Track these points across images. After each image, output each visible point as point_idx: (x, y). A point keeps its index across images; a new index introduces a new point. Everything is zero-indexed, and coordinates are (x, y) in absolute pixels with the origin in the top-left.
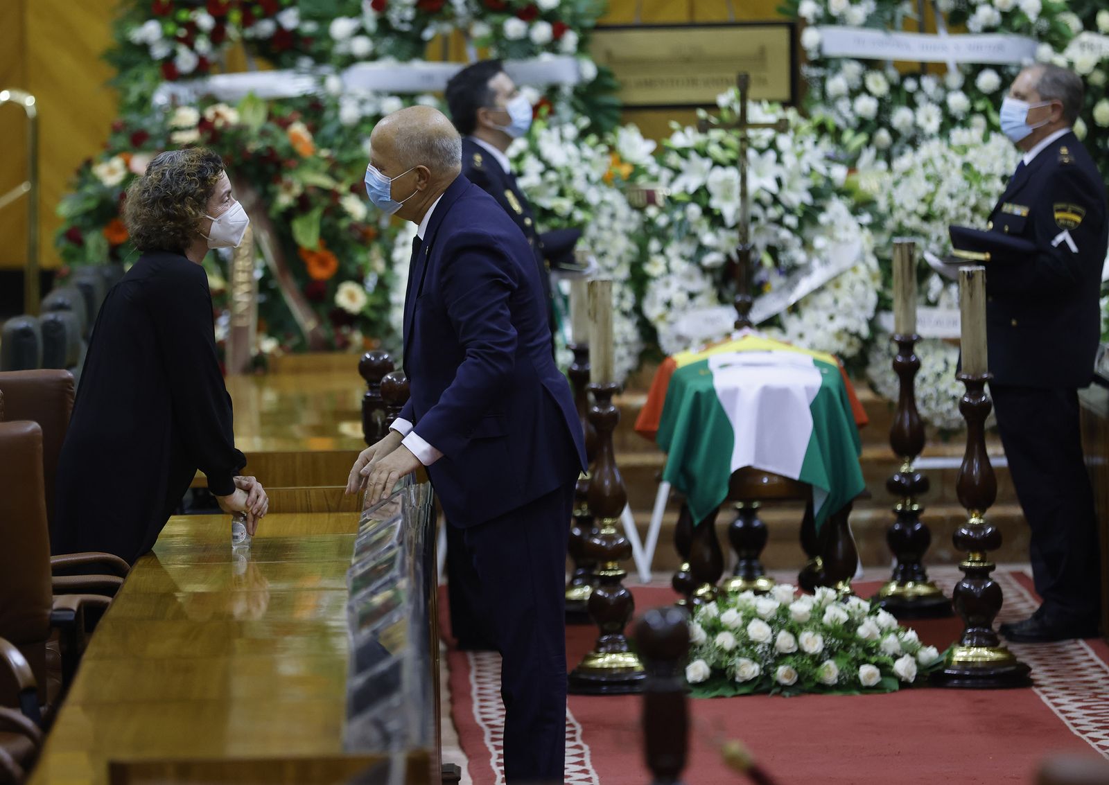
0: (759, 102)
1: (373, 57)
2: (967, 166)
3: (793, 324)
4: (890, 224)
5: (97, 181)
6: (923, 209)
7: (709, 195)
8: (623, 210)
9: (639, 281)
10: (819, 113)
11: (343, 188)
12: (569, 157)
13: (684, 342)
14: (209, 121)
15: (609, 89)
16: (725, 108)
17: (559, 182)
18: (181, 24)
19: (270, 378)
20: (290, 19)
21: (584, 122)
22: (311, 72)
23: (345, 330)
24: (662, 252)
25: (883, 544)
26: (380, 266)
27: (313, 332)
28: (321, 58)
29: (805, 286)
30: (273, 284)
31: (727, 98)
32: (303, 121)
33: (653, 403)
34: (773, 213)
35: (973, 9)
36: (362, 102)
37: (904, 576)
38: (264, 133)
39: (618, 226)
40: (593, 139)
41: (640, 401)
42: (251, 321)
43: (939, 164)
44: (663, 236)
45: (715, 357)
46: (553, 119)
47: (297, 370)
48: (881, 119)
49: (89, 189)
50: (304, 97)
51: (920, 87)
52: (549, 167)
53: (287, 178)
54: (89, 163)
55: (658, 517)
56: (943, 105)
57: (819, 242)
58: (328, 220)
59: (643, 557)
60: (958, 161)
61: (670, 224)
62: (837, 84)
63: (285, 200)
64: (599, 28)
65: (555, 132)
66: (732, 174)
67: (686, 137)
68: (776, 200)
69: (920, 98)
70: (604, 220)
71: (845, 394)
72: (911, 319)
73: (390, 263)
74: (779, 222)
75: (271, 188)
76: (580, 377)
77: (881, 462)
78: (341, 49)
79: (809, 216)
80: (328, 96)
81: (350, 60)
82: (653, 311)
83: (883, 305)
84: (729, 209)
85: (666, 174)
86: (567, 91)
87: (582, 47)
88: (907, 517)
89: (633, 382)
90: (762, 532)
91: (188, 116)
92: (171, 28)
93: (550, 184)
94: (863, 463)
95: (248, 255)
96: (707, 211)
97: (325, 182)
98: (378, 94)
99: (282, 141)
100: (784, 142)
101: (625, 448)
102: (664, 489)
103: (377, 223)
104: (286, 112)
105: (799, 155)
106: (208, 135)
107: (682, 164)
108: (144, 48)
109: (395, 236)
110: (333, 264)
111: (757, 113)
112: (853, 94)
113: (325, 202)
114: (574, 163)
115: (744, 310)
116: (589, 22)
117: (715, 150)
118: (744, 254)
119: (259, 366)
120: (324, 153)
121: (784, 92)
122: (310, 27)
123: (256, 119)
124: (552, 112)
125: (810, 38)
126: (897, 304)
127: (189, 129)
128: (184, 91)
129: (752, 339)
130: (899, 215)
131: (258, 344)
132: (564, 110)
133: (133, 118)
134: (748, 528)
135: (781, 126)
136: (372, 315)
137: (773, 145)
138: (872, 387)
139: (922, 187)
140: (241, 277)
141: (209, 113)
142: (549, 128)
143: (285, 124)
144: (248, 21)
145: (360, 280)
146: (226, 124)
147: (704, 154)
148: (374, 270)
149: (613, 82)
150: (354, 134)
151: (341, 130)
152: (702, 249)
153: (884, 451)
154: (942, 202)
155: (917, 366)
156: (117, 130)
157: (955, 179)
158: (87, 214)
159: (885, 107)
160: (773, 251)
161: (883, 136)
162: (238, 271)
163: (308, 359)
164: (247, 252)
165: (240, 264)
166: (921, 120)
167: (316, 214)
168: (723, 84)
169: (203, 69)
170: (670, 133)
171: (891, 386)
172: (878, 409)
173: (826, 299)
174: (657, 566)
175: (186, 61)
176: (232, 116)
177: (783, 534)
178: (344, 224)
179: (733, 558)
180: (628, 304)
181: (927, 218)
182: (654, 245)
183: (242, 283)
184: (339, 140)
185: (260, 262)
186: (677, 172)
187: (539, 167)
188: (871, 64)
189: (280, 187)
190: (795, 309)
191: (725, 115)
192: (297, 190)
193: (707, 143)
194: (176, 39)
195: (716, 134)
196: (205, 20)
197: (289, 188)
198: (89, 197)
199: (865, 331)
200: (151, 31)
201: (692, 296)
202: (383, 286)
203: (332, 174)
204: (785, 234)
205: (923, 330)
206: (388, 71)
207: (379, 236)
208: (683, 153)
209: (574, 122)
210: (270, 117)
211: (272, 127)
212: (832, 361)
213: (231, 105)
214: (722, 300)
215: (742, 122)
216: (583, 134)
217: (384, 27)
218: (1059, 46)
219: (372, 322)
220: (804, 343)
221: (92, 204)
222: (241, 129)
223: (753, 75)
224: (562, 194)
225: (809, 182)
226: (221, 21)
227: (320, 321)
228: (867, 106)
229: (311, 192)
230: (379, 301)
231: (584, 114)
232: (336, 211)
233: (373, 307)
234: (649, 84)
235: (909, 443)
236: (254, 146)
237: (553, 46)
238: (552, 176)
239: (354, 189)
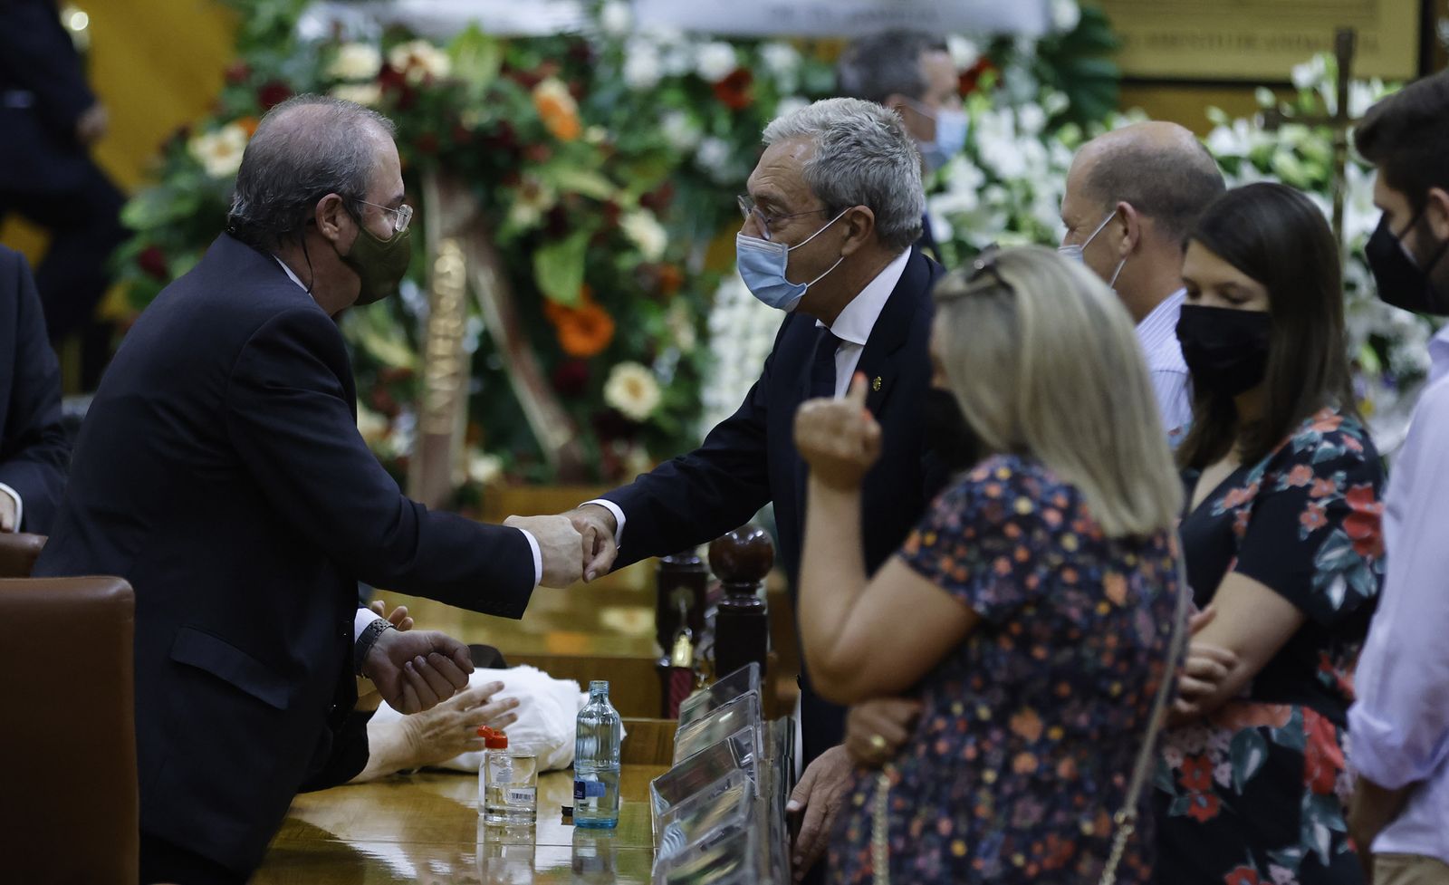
0: (1367, 81)
5: (197, 167)
11: (627, 199)
12: (1029, 163)
14: (397, 71)
15: (1101, 48)
16: (1307, 89)
17: (1008, 205)
21: (1058, 102)
23: (619, 449)
26: (686, 338)
27: (564, 451)
30: (496, 362)
31: (1312, 71)
32: (563, 77)
36: (665, 50)
38: (492, 97)
40: (1070, 133)
42: (455, 425)
46: (999, 95)
49: (184, 181)
50: (565, 35)
52: (991, 178)
53: (532, 176)
54: (183, 135)
58: (599, 254)
63: (524, 215)
65: (1006, 119)
67: (1236, 137)
73: (704, 334)
75: (503, 193)
80: (604, 35)
86: (1025, 47)
91: (362, 60)
93: (993, 208)
95: (456, 309)
97: (595, 186)
98: (694, 36)
99: (523, 112)
103: (683, 262)
104: (531, 62)
106: (394, 96)
109: (715, 287)
110: (605, 328)
111: (1363, 100)
113: (595, 222)
114: (1037, 175)
117: (1285, 161)
119: (465, 504)
120: (596, 135)
121: (1407, 66)
123: (479, 72)
124: (1000, 84)
127: (362, 82)
128: (355, 17)
131: (465, 465)
132: (1019, 81)
133: (265, 59)
136: (668, 424)
140: (440, 347)
141: (399, 58)
142: (995, 109)
143: (530, 82)
145: (647, 360)
146: (428, 78)
147: (1265, 168)
148: (674, 343)
149: (1107, 35)
150: (645, 105)
151: (625, 97)
156: (234, 80)
158: (177, 224)
160: (1381, 344)
162: (436, 337)
164: (453, 304)
165: (445, 324)
167: (578, 243)
168: (1308, 48)
170: (1209, 128)
176: (437, 64)
178: (626, 262)
183: (443, 358)
184: (621, 115)
185: (474, 325)
187: (975, 177)
189: (516, 194)
191: (1307, 102)
192: (546, 199)
193: (1273, 149)
195: (1291, 134)
197: (532, 194)
198: (182, 195)
202: (689, 375)
203: (608, 173)
207: (686, 285)
208: (1228, 165)
209: (1038, 100)
210: (505, 69)
211: (508, 86)
213: (437, 43)
215: (1338, 117)
216: (1054, 125)
219: (667, 436)
221: (185, 208)
222: (453, 87)
223: (1363, 34)
224: (1013, 226)
227: (577, 430)
229: (572, 205)
230: (681, 399)
231: (1058, 87)
232: (613, 241)
233: (669, 410)
236: (476, 117)
238: (996, 195)
239: (646, 202)
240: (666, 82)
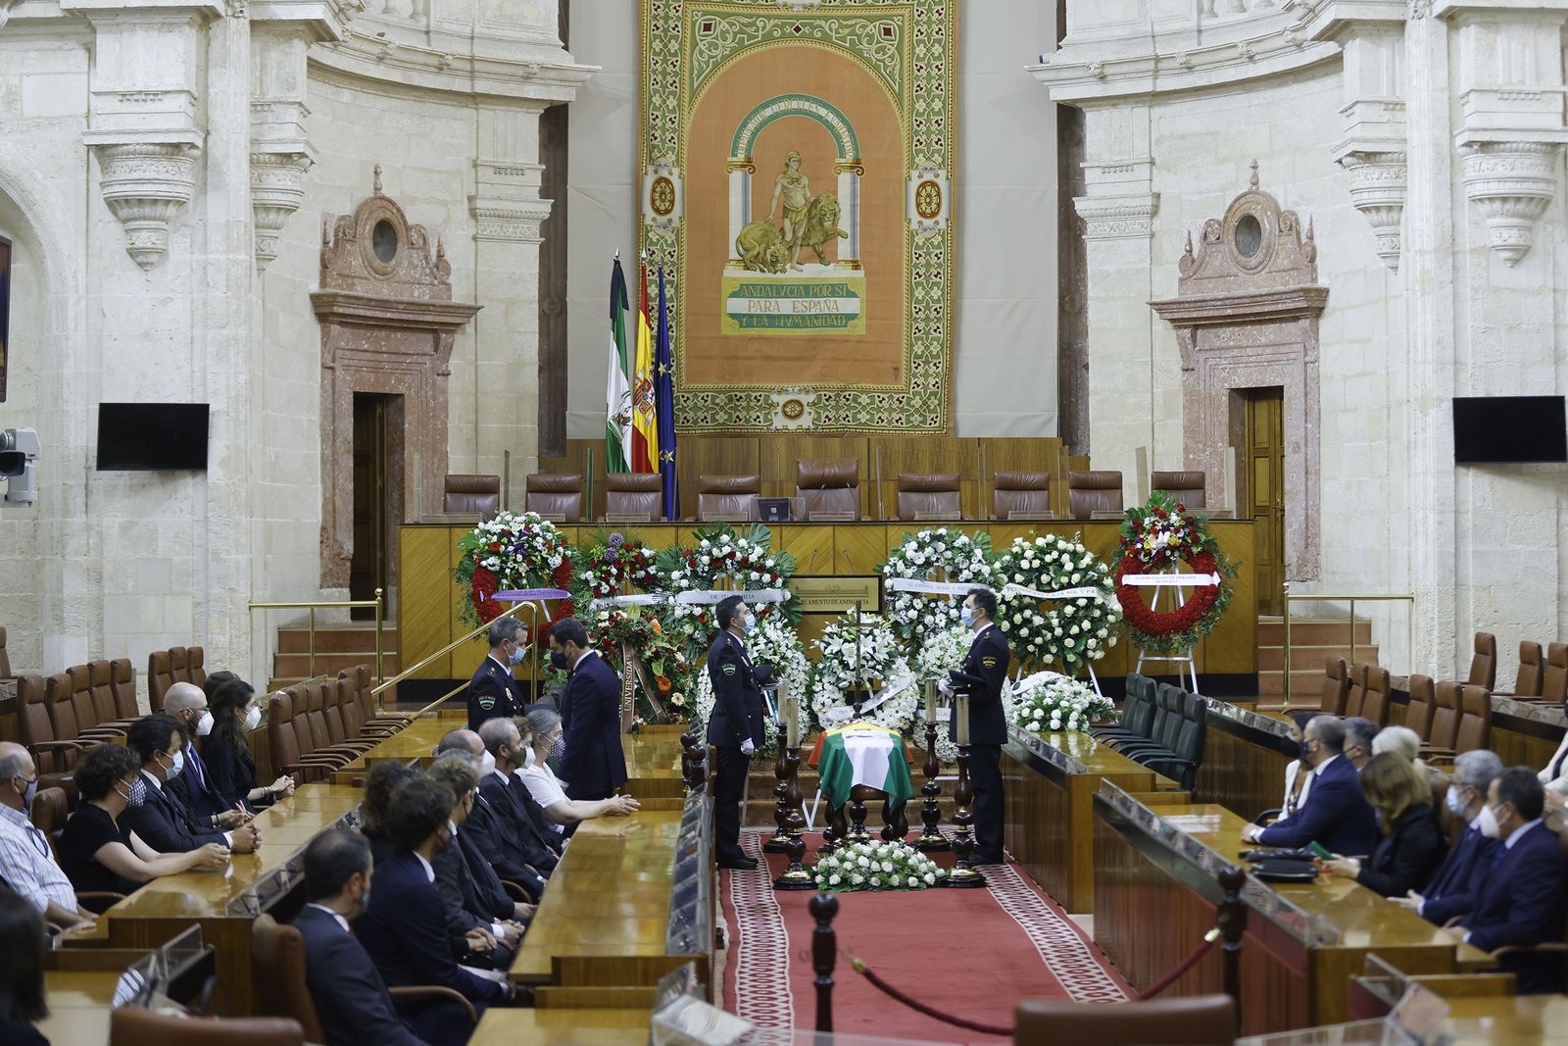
0: (865, 613)
1: (690, 588)
2: (958, 643)
3: (879, 714)
4: (924, 669)
6: (938, 663)
7: (843, 655)
8: (803, 661)
9: (810, 693)
10: (892, 617)
11: (675, 649)
12: (778, 637)
13: (830, 722)
14: (614, 617)
15: (797, 604)
16: (850, 616)
17: (774, 648)
18: (602, 572)
19: (640, 736)
20: (652, 570)
21: (785, 621)
22: (662, 596)
23: (675, 714)
24: (820, 681)
25: (919, 814)
26: (691, 689)
27: (660, 715)
28: (665, 588)
29: (885, 697)
30: (642, 692)
31: (851, 611)
32: (657, 617)
33: (817, 748)
34: (871, 663)
35: (961, 571)
36: (684, 609)
37: (929, 831)
38: (639, 623)
39: (800, 668)
40: (789, 628)
41: (811, 747)
42: (632, 709)
43: (946, 642)
44: (822, 675)
45: (845, 732)
46: (772, 618)
47: (653, 733)
48: (920, 620)
50: (658, 605)
51: (937, 606)
52: (769, 641)
53: (650, 643)
55: (817, 802)
56: (947, 614)
57: (892, 677)
58: (668, 663)
59: (810, 822)
60: (955, 641)
61: (824, 668)
62: (900, 604)
63: (648, 654)
64: (791, 577)
65: (773, 625)
66: (852, 644)
67: (832, 628)
68: (873, 658)
69: (937, 611)
70: (795, 666)
71: (904, 747)
72: (934, 714)
73: (696, 683)
74: (874, 668)
75: (642, 648)
76: (782, 740)
77: (918, 777)
78: (675, 584)
79: (888, 664)
80: (669, 605)
81: (680, 589)
82: (816, 707)
83: (921, 706)
84: (852, 662)
85: (823, 645)
86: (778, 604)
87: (784, 583)
88: (930, 805)
89: (806, 739)
90: (865, 811)
91: (605, 615)
92: (598, 574)
93: (770, 649)
94: (910, 776)
95: (631, 678)
96: (841, 662)
97: (669, 646)
98: (692, 605)
99: (648, 627)
100: (876, 632)
101: (803, 770)
102: (819, 791)
103: (690, 665)
104: (650, 613)
105: (884, 638)
106: (614, 625)
107: (830, 641)
108: (587, 582)
110: (670, 684)
111: (865, 619)
112: (908, 608)
113: (667, 655)
114: (781, 639)
115: (858, 709)
116: (789, 574)
117: (845, 634)
118: (859, 684)
119: (635, 730)
120: (666, 632)
121: (876, 609)
122: (661, 574)
123: (636, 616)
124: (771, 615)
125: (888, 583)
126: (927, 706)
127: (605, 621)
128: (603, 602)
129: (862, 724)
130: (927, 666)
131: (635, 720)
132: (776, 614)
134: (858, 808)
135: (876, 625)
136: (687, 707)
137: (871, 633)
138: (915, 743)
139: (939, 653)
141: (615, 614)
142: (770, 623)
143: (648, 618)
144: (633, 570)
145: (682, 691)
146: (622, 619)
147: (841, 637)
148: (688, 689)
149: (798, 601)
150: (680, 621)
151: (674, 621)
152: (838, 679)
153: (920, 772)
154: (947, 659)
155: (936, 735)
157: (953, 650)
159: (921, 615)
160: (870, 680)
161: (920, 628)
163: (656, 727)
165: (628, 683)
166: (937, 621)
167: (663, 661)
168: (849, 604)
169: (612, 592)
170: (826, 626)
171: (924, 744)
172: (918, 753)
173: (895, 703)
174: (815, 825)
175: (605, 589)
176: (625, 615)
177: (874, 810)
178: (676, 665)
179: (851, 822)
180: (804, 705)
181: (940, 667)
182: (817, 678)
184: (672, 626)
185: (636, 682)
186: (829, 644)
188: (915, 595)
189: (646, 648)
190: (880, 707)
191: (851, 619)
192: (654, 649)
193: (842, 632)
194: (601, 578)
195: (846, 627)
196: (614, 571)
197: (650, 648)
199: (912, 719)
200: (589, 575)
201: (834, 701)
202: (693, 693)
203: (670, 643)
204: (876, 673)
205: (938, 718)
206: (697, 595)
207: (691, 671)
208: (830, 635)
209: (781, 620)
210: (642, 615)
211: (643, 619)
212: (896, 733)
213: (623, 609)
214: (849, 702)
215: (858, 623)
216: (785, 626)
217: (694, 573)
218: (999, 590)
219: (688, 710)
220: (884, 724)
222: (629, 621)
223: (863, 601)
224: (775, 654)
225: (887, 650)
226: (621, 570)
227: (664, 710)
228: (913, 614)
229: (661, 650)
230: (691, 700)
231: (785, 617)
232: (672, 659)
233: (690, 705)
234: (815, 602)
235: (932, 771)
236: (635, 629)
237: (771, 584)
238: (771, 645)
239: (679, 649)
240: (684, 617)
